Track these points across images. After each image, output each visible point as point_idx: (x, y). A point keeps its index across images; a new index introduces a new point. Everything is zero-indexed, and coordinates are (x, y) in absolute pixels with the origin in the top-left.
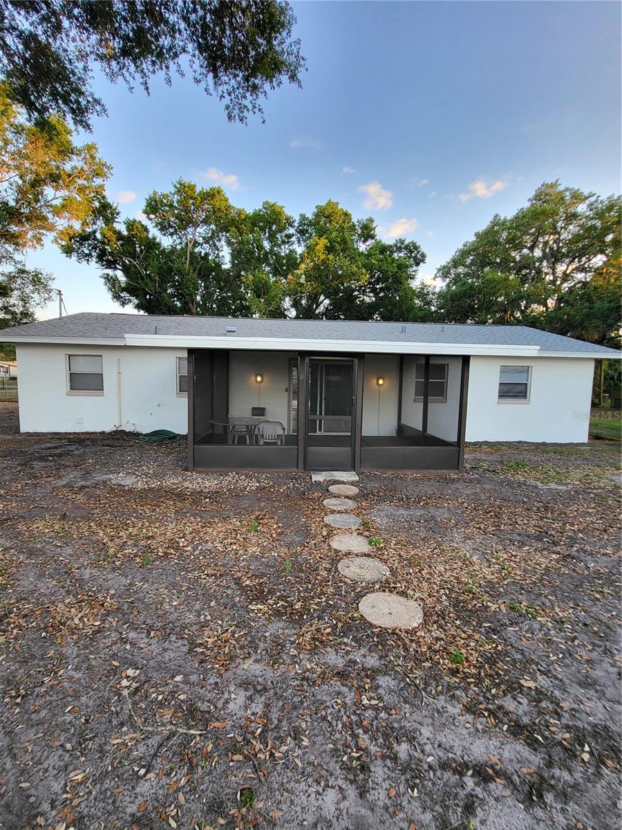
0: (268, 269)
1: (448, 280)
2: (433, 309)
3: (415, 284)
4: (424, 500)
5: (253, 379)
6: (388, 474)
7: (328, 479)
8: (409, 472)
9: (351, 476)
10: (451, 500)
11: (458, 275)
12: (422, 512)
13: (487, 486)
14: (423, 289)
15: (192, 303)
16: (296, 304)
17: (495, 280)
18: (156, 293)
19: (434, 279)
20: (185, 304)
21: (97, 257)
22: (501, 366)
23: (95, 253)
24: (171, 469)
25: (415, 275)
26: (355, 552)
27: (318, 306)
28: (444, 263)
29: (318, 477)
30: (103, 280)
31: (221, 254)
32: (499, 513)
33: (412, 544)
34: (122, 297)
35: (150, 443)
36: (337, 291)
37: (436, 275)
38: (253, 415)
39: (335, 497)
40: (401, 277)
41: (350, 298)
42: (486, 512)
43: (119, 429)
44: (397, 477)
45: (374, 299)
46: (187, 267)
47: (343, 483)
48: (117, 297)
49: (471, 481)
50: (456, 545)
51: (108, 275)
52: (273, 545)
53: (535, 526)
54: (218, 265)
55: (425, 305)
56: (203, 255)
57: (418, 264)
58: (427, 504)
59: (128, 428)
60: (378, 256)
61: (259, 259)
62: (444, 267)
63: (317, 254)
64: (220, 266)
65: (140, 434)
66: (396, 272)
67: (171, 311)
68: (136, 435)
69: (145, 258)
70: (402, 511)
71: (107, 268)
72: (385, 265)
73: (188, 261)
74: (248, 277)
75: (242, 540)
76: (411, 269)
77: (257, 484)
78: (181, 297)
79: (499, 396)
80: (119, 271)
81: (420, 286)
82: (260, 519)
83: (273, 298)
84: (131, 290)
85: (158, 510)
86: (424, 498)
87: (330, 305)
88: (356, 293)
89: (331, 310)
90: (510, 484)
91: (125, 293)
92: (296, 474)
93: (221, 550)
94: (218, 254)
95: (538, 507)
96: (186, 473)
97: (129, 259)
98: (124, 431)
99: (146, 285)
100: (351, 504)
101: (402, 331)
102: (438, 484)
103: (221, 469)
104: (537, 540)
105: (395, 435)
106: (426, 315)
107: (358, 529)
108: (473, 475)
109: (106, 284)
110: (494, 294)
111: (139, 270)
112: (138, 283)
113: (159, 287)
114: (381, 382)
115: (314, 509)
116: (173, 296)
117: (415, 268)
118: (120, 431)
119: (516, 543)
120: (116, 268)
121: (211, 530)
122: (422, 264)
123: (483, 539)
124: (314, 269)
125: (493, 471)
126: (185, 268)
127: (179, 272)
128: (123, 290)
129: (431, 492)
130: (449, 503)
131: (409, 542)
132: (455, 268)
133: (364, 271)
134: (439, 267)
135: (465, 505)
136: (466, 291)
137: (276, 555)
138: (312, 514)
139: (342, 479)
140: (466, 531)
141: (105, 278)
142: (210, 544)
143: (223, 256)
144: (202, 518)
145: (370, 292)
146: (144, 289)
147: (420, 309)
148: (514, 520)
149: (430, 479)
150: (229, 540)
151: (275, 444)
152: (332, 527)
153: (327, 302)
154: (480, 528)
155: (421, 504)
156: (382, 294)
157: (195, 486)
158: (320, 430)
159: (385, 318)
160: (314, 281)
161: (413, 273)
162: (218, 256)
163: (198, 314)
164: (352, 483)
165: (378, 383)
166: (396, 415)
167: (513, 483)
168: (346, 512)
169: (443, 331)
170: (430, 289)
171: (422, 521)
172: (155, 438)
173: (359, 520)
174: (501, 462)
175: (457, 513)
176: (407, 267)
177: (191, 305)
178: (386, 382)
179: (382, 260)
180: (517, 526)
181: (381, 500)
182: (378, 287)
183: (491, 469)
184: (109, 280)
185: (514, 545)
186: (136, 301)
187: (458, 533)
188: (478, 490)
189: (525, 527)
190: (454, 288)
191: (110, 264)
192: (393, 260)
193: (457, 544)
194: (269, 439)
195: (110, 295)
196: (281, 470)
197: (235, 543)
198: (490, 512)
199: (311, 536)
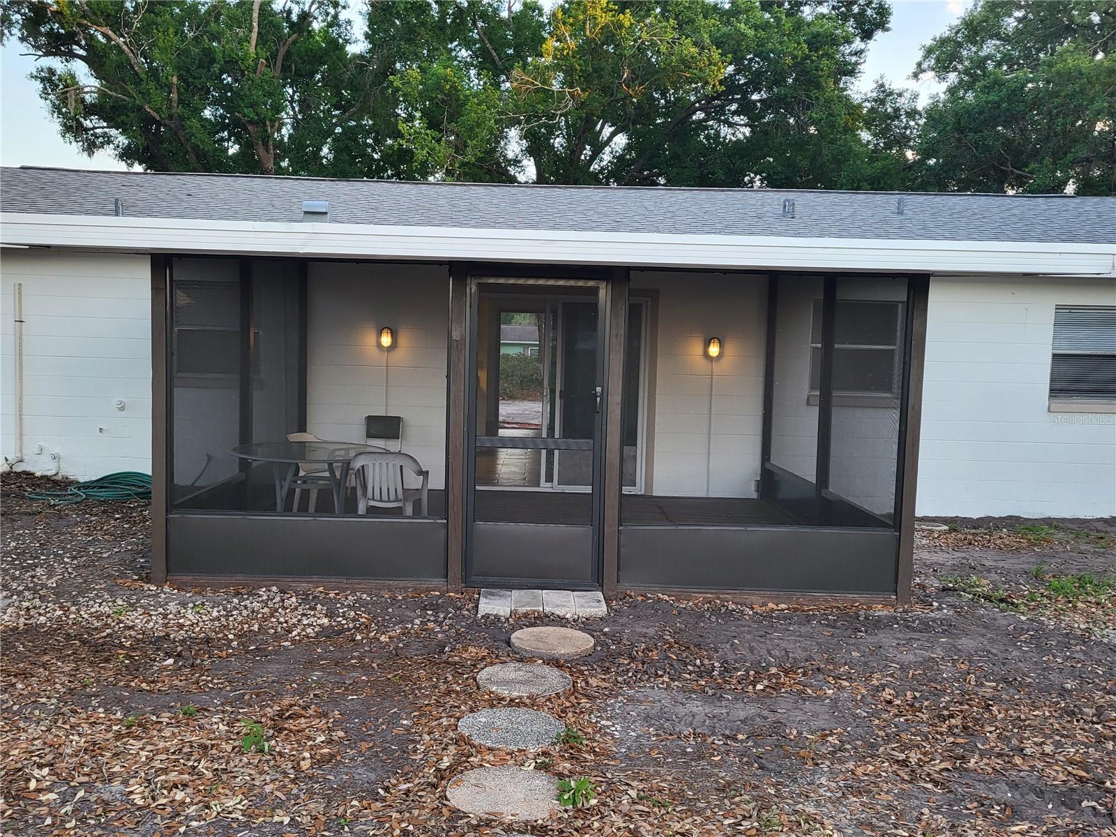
0: (464, 53)
1: (953, 77)
2: (910, 154)
3: (860, 88)
4: (770, 677)
5: (371, 339)
6: (698, 599)
7: (522, 610)
8: (755, 599)
9: (589, 604)
10: (849, 679)
11: (981, 63)
12: (752, 710)
13: (966, 643)
14: (882, 102)
15: (266, 144)
16: (537, 146)
17: (1081, 74)
18: (171, 117)
19: (916, 75)
20: (247, 147)
21: (23, 26)
22: (1058, 308)
23: (18, 16)
24: (110, 576)
25: (857, 64)
26: (508, 819)
27: (598, 149)
28: (943, 31)
29: (495, 605)
30: (38, 85)
31: (343, 15)
32: (976, 720)
33: (684, 800)
34: (86, 130)
35: (84, 506)
36: (646, 111)
37: (919, 65)
38: (369, 436)
39: (521, 660)
40: (817, 69)
41: (682, 128)
42: (939, 716)
43: (19, 468)
44: (715, 611)
45: (747, 131)
46: (252, 50)
47: (561, 621)
48: (73, 128)
49: (926, 626)
50: (810, 809)
51: (51, 72)
52: (288, 794)
53: (1071, 762)
54: (335, 47)
55: (888, 146)
56: (294, 18)
57: (867, 35)
58: (776, 687)
59: (42, 467)
60: (759, 14)
61: (440, 26)
62: (943, 42)
63: (590, 12)
64: (342, 47)
65: (71, 483)
66: (807, 57)
67: (213, 164)
68: (57, 485)
69: (147, 28)
70: (697, 707)
71: (47, 54)
72: (776, 37)
73: (254, 35)
74: (409, 72)
75: (209, 774)
76: (846, 49)
77: (325, 621)
78: (237, 128)
79: (1051, 390)
80: (79, 61)
81: (874, 94)
82: (290, 717)
83: (472, 129)
84: (108, 110)
85: (20, 686)
86: (774, 670)
87: (628, 148)
88: (700, 115)
89: (633, 161)
90: (1040, 638)
91: (94, 118)
92: (442, 595)
93: (141, 802)
94: (336, 17)
95: (1099, 708)
96: (146, 586)
97: (104, 29)
98: (29, 475)
99: (145, 94)
100: (555, 680)
101: (785, 213)
102: (827, 632)
103: (240, 578)
104: (1063, 803)
105: (755, 496)
106: (886, 173)
107: (545, 754)
108: (940, 609)
109: (45, 94)
110: (1078, 112)
111: (128, 60)
112: (125, 92)
113: (180, 101)
114: (714, 350)
115: (449, 692)
116: (219, 125)
117: (858, 44)
118: (18, 474)
119: (995, 810)
120: (71, 55)
121: (139, 744)
122: (879, 35)
123: (901, 795)
124: (581, 50)
125: (1002, 601)
126: (247, 53)
127: (232, 65)
128: (90, 110)
129: (800, 654)
130: (841, 688)
131: (678, 797)
132: (974, 43)
133: (716, 54)
134: (929, 42)
135: (887, 694)
136: (997, 105)
137: (287, 820)
138: (438, 704)
139: (560, 612)
140: (860, 771)
141: (43, 80)
142: (117, 785)
143: (349, 22)
144: (127, 711)
145: (735, 113)
146: (140, 109)
147: (874, 155)
148: (1014, 742)
149: (808, 619)
150: (173, 776)
151: (398, 512)
152: (473, 746)
153: (621, 140)
154: (904, 763)
155: (759, 687)
156: (769, 118)
157: (155, 624)
158: (549, 478)
159: (776, 182)
160: (579, 85)
161: (854, 59)
162: (335, 22)
163: (280, 172)
164: (586, 625)
165: (706, 355)
166: (758, 440)
167: (1049, 635)
168: (532, 703)
169: (900, 213)
170: (903, 102)
171: (740, 737)
172: (103, 494)
173: (558, 728)
174: (1037, 577)
175: (856, 716)
176: (835, 42)
177: (261, 150)
178: (730, 350)
179: (766, 26)
180: (1018, 760)
181: (649, 671)
182: (755, 97)
183: (1001, 593)
184: (55, 86)
185: (986, 815)
186: (122, 140)
187: (833, 775)
188: (938, 653)
189: (1039, 765)
190: (970, 96)
191: (57, 45)
192: (799, 25)
193: (818, 804)
194: (381, 500)
195: (56, 125)
196: (402, 584)
197: (185, 786)
198: (951, 716)
199: (406, 769)
